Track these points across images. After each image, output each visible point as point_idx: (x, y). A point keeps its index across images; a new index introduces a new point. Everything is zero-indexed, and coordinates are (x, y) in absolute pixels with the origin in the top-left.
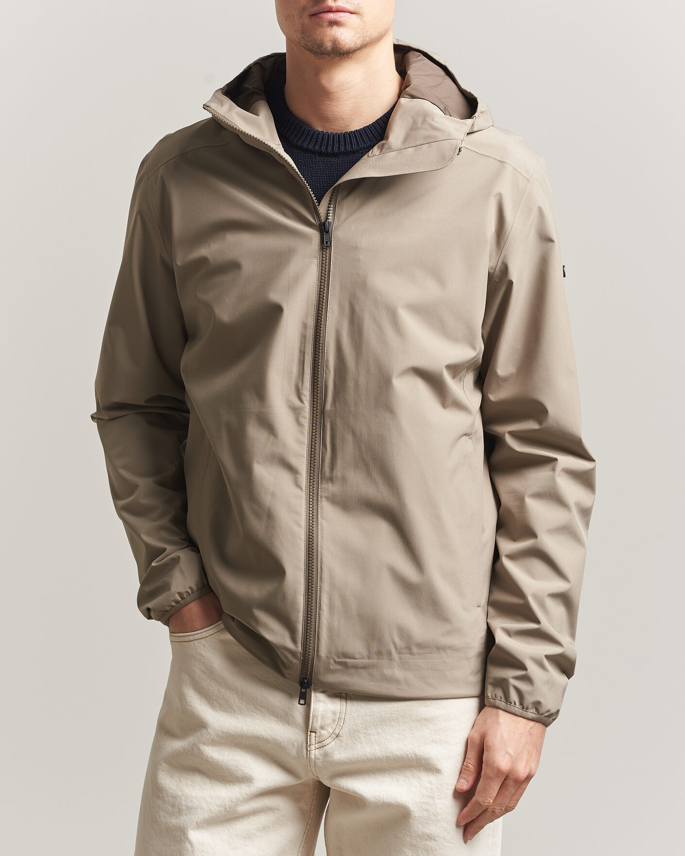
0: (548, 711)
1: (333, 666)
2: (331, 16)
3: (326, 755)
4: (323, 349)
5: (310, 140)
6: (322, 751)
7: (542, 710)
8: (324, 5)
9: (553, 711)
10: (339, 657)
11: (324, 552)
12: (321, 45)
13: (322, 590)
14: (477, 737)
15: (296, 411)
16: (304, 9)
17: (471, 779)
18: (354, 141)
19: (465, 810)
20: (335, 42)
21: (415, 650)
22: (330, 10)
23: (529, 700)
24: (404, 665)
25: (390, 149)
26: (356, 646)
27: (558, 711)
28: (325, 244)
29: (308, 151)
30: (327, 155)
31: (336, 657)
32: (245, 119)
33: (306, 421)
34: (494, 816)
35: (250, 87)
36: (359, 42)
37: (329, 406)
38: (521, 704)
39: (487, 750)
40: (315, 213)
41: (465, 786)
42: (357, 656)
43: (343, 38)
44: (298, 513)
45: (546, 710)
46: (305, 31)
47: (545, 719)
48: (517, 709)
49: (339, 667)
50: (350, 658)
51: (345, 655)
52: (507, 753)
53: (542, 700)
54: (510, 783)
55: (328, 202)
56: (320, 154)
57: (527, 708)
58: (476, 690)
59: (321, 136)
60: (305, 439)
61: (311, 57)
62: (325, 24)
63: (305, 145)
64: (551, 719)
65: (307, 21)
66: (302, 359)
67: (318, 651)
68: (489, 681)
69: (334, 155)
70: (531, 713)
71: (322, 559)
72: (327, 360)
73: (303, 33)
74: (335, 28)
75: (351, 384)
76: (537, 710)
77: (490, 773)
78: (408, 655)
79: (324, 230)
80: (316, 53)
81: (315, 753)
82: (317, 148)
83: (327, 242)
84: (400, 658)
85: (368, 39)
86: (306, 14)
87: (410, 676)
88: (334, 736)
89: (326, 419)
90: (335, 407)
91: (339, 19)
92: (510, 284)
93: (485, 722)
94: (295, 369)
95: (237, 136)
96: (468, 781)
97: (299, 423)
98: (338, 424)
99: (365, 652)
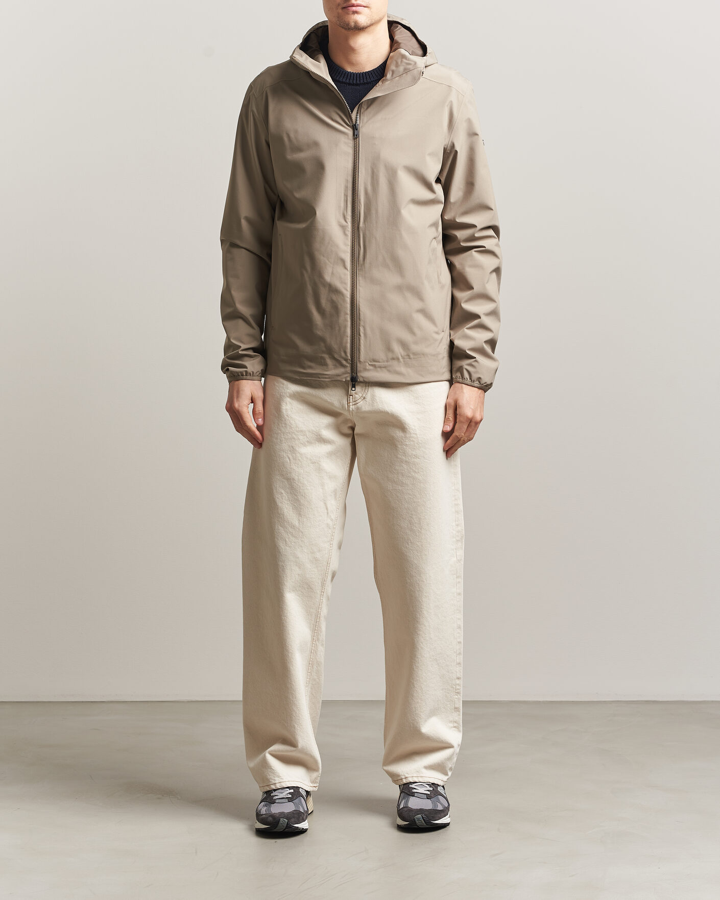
0: (486, 383)
1: (368, 367)
2: (354, 8)
3: (358, 409)
4: (358, 193)
5: (344, 77)
6: (356, 406)
7: (482, 382)
8: (350, 3)
9: (489, 383)
10: (371, 362)
11: (361, 305)
12: (348, 24)
13: (360, 325)
14: (452, 402)
15: (343, 228)
16: (339, 5)
17: (451, 424)
18: (368, 77)
19: (449, 441)
20: (356, 22)
21: (412, 356)
22: (353, 6)
23: (475, 376)
24: (407, 365)
25: (387, 80)
26: (381, 355)
27: (492, 383)
28: (356, 136)
29: (343, 82)
30: (353, 85)
31: (369, 362)
32: (314, 65)
33: (349, 233)
34: (464, 443)
35: (313, 46)
36: (369, 23)
37: (361, 224)
38: (471, 379)
39: (459, 408)
40: (350, 118)
41: (449, 428)
42: (381, 361)
43: (360, 20)
44: (345, 284)
45: (484, 382)
46: (339, 17)
47: (485, 388)
48: (469, 381)
49: (371, 368)
50: (377, 362)
51: (374, 361)
52: (470, 408)
53: (481, 377)
54: (473, 424)
55: (356, 113)
56: (349, 84)
57: (474, 381)
58: (447, 376)
59: (349, 75)
60: (349, 243)
61: (343, 30)
62: (350, 13)
63: (341, 79)
64: (487, 388)
65: (340, 11)
66: (346, 199)
67: (359, 358)
68: (454, 369)
69: (357, 85)
70: (476, 384)
71: (359, 308)
72: (360, 199)
73: (338, 18)
74: (356, 15)
75: (373, 212)
76: (479, 382)
77: (462, 419)
78: (408, 359)
79: (355, 128)
80: (345, 29)
81: (352, 407)
82: (348, 81)
83: (356, 135)
84: (404, 361)
85: (373, 21)
86: (340, 7)
87: (410, 370)
88: (362, 398)
89: (360, 231)
90: (365, 225)
91: (358, 10)
92: (456, 152)
93: (455, 393)
94: (342, 204)
95: (308, 73)
96: (450, 426)
97: (345, 234)
98: (367, 234)
99: (385, 359)
